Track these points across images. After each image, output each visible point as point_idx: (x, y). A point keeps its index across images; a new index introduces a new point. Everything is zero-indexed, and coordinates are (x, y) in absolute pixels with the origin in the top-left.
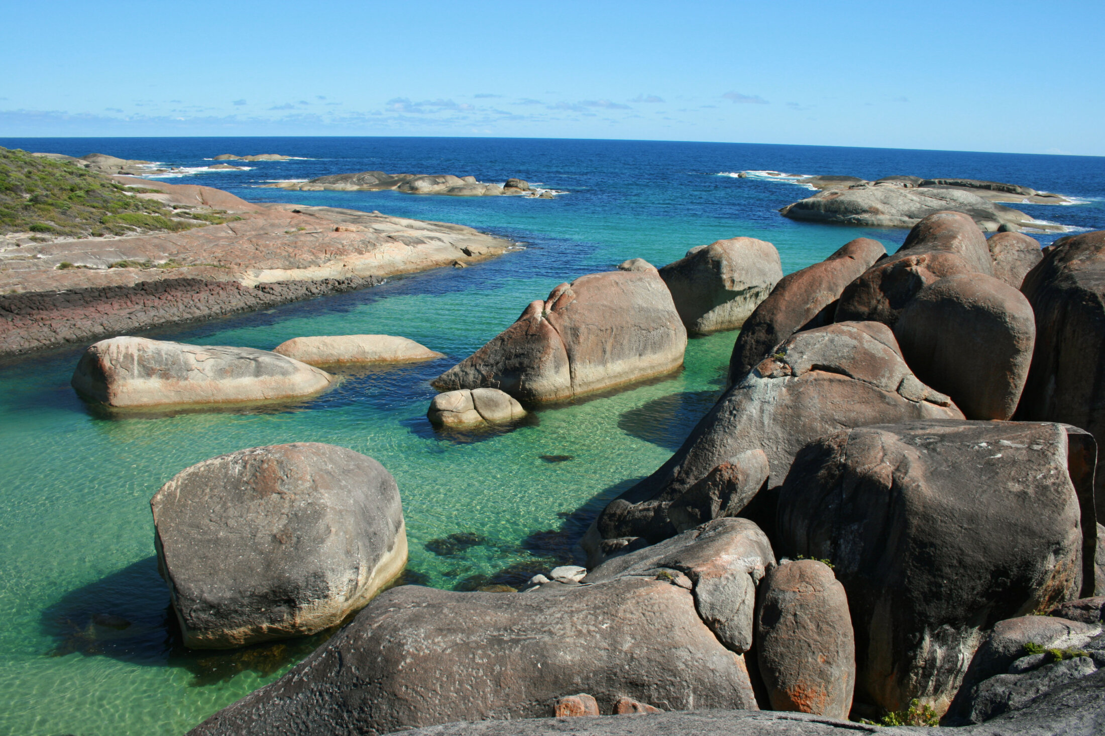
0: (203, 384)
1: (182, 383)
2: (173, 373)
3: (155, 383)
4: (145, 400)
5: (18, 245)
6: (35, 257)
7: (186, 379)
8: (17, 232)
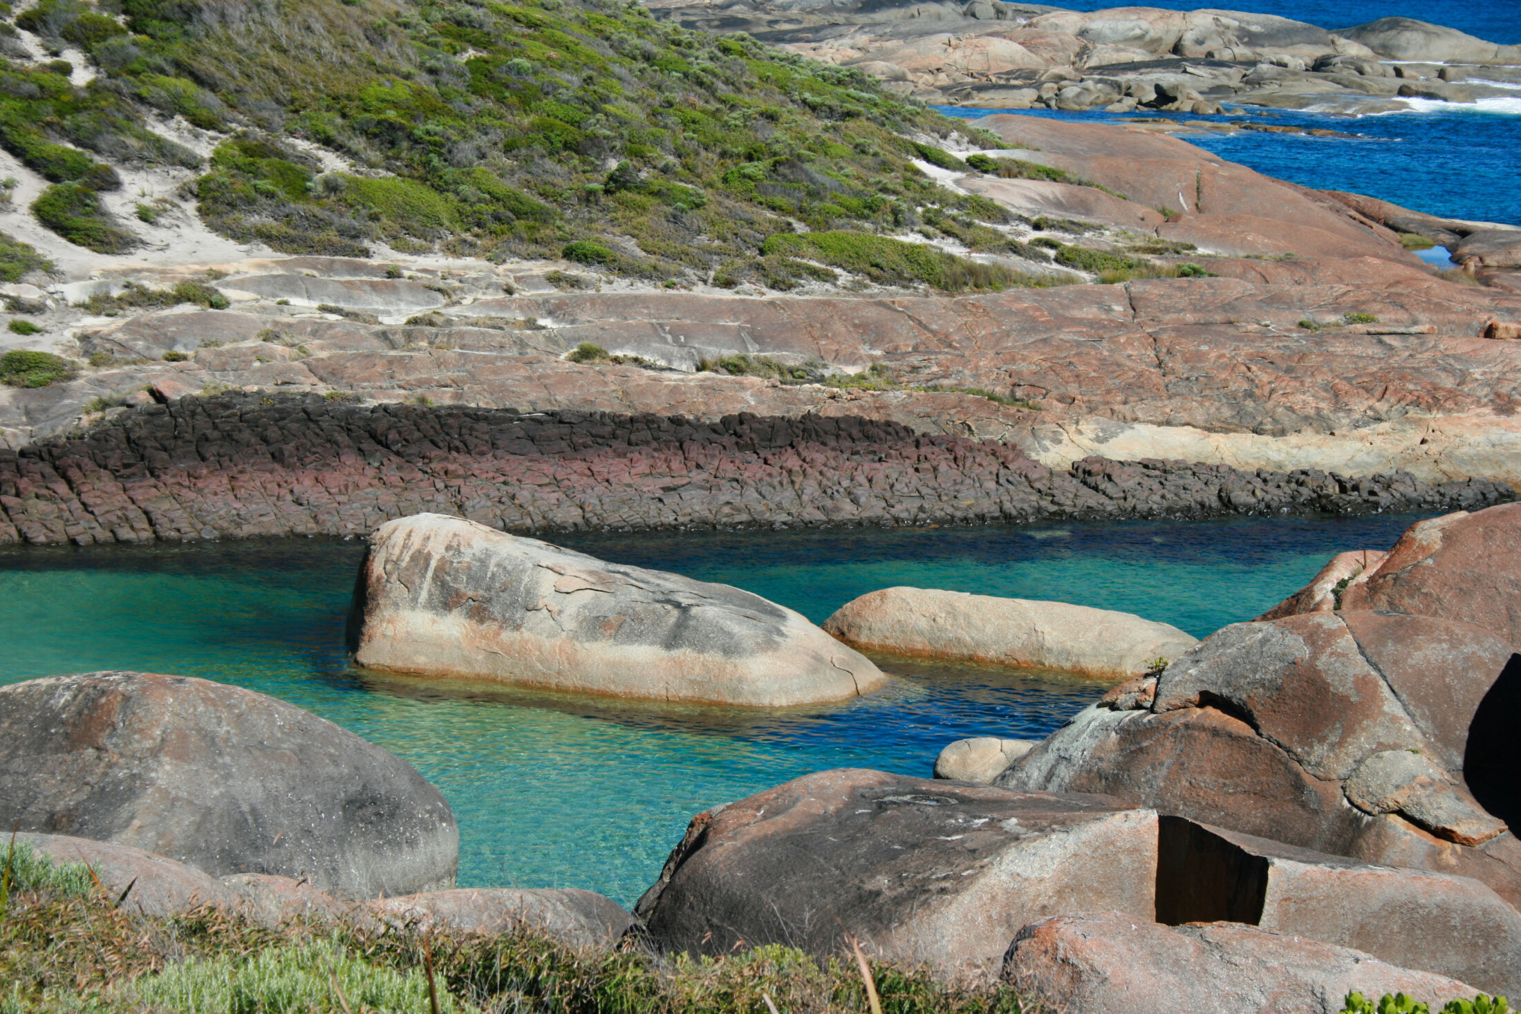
0: (547, 644)
1: (507, 636)
2: (496, 610)
3: (454, 626)
4: (421, 661)
5: (509, 291)
6: (531, 324)
7: (517, 627)
8: (529, 257)
